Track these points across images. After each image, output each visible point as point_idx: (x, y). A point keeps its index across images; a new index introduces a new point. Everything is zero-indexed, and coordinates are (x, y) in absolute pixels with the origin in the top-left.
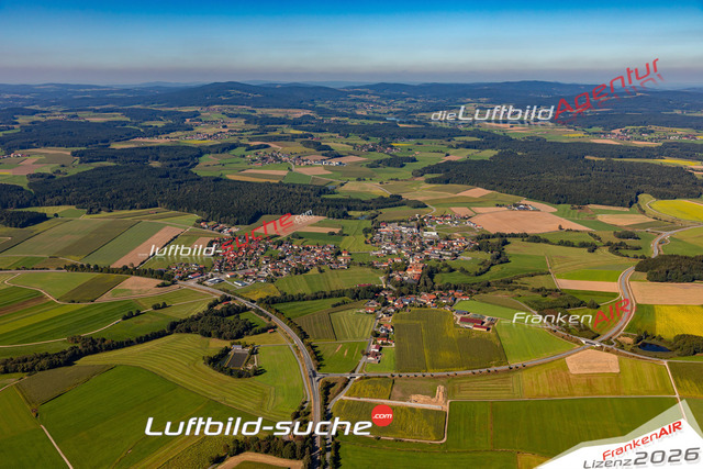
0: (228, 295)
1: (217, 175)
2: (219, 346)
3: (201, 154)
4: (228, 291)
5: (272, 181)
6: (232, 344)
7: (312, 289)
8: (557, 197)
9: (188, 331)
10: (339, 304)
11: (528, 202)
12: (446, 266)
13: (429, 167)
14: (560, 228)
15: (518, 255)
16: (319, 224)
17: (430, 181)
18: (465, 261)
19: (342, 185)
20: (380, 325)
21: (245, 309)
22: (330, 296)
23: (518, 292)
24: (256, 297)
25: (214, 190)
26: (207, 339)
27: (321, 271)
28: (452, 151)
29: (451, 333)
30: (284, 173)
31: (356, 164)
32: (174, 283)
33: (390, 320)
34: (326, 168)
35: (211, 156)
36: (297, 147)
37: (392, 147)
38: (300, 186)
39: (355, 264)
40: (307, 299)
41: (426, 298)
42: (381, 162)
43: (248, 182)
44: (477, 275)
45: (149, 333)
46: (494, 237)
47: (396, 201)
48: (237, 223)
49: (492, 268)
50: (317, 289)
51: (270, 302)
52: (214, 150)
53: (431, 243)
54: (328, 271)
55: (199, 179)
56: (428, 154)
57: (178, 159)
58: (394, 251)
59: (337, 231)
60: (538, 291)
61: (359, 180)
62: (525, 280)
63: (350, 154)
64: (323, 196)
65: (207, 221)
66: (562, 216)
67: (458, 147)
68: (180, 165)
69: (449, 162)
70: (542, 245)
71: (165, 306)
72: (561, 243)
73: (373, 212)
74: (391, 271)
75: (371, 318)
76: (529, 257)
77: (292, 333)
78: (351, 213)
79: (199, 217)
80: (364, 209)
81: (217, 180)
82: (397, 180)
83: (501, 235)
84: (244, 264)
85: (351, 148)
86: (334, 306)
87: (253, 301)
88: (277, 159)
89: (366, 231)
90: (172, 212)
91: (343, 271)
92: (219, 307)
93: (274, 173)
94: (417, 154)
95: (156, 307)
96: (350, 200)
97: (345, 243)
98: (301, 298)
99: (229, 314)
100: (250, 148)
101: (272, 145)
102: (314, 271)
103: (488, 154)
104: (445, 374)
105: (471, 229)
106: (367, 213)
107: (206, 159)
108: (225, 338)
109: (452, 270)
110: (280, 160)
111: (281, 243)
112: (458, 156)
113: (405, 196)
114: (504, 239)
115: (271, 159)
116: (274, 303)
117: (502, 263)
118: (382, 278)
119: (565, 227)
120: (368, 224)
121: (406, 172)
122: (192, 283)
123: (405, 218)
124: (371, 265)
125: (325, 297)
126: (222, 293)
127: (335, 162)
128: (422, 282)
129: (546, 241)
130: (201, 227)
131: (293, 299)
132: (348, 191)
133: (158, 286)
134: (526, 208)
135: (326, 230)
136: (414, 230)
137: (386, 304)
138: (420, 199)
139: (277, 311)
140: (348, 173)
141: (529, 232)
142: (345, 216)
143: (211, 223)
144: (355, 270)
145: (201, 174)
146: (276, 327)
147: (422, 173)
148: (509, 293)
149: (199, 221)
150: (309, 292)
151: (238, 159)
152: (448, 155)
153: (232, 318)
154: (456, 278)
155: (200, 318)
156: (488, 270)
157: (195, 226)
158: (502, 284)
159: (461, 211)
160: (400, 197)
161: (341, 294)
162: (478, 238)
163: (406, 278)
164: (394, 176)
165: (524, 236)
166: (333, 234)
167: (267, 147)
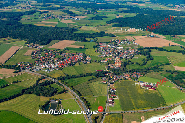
0: (44, 76)
1: (30, 23)
2: (44, 100)
3: (22, 15)
4: (43, 74)
5: (53, 26)
6: (50, 99)
7: (78, 73)
8: (164, 32)
9: (30, 93)
10: (91, 80)
11: (154, 34)
12: (130, 61)
13: (112, 20)
14: (169, 45)
15: (156, 56)
16: (75, 44)
17: (114, 26)
18: (136, 59)
19: (80, 27)
20: (110, 89)
21: (53, 82)
22: (87, 76)
23: (161, 72)
24: (56, 77)
25: (30, 30)
26: (38, 97)
27: (80, 65)
28: (119, 14)
29: (140, 92)
30: (57, 23)
31: (84, 19)
32: (20, 71)
33: (113, 86)
34: (73, 21)
35: (26, 16)
36: (59, 12)
37: (96, 12)
38: (64, 28)
39: (93, 61)
40: (77, 77)
41: (126, 76)
42: (93, 18)
43: (43, 27)
44: (143, 65)
45: (13, 95)
46: (145, 48)
47: (103, 34)
48: (42, 44)
49: (148, 62)
50: (81, 73)
51: (62, 79)
52: (27, 13)
53: (121, 52)
54: (83, 65)
55: (23, 25)
56: (111, 15)
57: (13, 17)
58: (107, 55)
59: (83, 47)
60: (169, 71)
61: (86, 25)
62: (162, 67)
63: (81, 15)
64: (74, 32)
65: (29, 43)
66: (168, 39)
67: (121, 12)
68: (14, 20)
69: (119, 18)
70: (164, 52)
71: (18, 82)
72: (171, 51)
73: (95, 38)
74: (108, 64)
75: (105, 86)
76: (161, 57)
77: (74, 93)
78: (86, 39)
79: (26, 42)
80: (91, 37)
81: (31, 26)
82: (101, 25)
83: (147, 48)
84: (48, 62)
85: (81, 13)
86: (89, 80)
87: (55, 79)
88: (53, 17)
89: (94, 47)
90: (14, 39)
91: (89, 64)
92: (41, 82)
93: (53, 23)
94: (106, 15)
95: (14, 82)
96: (85, 34)
97: (87, 52)
98: (75, 77)
99: (46, 85)
100: (41, 13)
101: (50, 11)
102: (77, 64)
103: (133, 15)
104: (143, 111)
105: (135, 45)
106: (93, 39)
107: (25, 17)
108: (47, 96)
109: (132, 63)
110: (54, 17)
111: (61, 53)
112: (122, 15)
113: (106, 32)
114: (149, 49)
115: (51, 17)
116: (64, 79)
117: (151, 60)
118: (105, 67)
119: (171, 44)
120: (94, 44)
121: (104, 22)
122: (28, 71)
123: (109, 41)
124: (100, 61)
125: (84, 76)
126: (41, 75)
127: (75, 18)
128: (122, 69)
129: (165, 50)
130: (28, 46)
131: (71, 77)
132: (83, 30)
133: (14, 73)
134: (154, 37)
135: (78, 47)
136: (114, 46)
137: (110, 79)
138: (112, 33)
139: (66, 83)
140: (81, 23)
141: (158, 46)
142: (85, 40)
143: (31, 44)
144: (94, 64)
145: (24, 23)
146: (67, 90)
147: (110, 22)
148: (157, 73)
149: (26, 43)
150: (77, 74)
151: (37, 17)
152: (118, 15)
153: (48, 87)
154: (135, 67)
155: (34, 87)
156: (147, 63)
157: (25, 45)
158: (153, 69)
159: (130, 38)
160: (104, 32)
161: (90, 75)
162: (139, 49)
163: (115, 67)
164: (100, 24)
165: (156, 48)
166: (81, 48)
167: (48, 12)
